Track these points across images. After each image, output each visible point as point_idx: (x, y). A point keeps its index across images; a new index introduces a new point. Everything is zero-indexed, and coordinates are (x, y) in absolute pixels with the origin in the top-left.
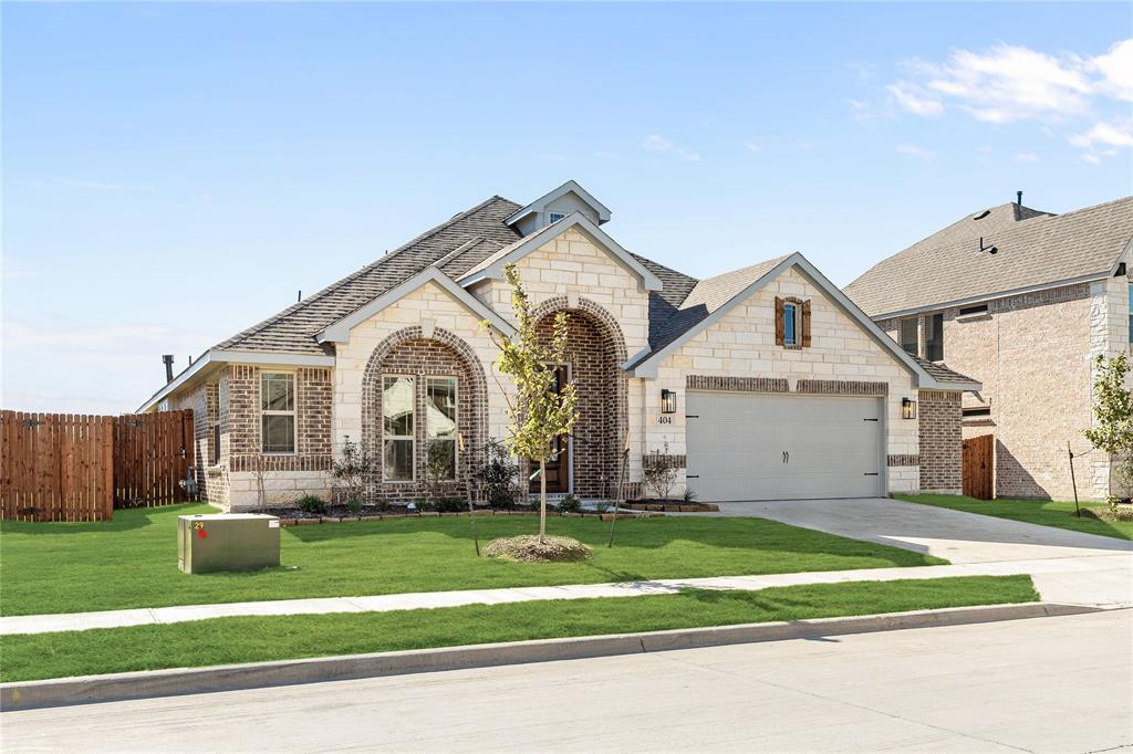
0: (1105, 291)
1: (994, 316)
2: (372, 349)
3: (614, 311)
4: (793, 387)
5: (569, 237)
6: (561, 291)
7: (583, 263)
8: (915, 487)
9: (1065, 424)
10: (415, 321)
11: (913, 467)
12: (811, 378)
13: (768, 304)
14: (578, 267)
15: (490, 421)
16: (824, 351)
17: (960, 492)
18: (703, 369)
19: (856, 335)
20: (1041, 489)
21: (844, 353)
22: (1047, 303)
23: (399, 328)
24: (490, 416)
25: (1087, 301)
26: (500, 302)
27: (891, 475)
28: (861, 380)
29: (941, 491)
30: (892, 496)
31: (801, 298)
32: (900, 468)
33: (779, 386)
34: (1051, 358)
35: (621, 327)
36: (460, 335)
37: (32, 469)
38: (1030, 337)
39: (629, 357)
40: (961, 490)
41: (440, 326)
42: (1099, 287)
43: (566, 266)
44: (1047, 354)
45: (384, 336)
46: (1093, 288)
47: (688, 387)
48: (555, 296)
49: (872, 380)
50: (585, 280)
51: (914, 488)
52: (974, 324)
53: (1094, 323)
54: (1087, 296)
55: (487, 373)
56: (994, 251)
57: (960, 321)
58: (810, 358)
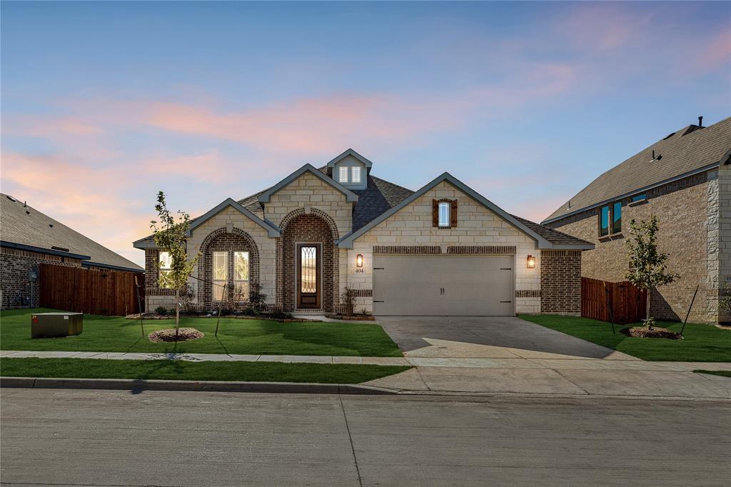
0: (717, 177)
1: (649, 201)
2: (203, 239)
3: (331, 214)
4: (444, 251)
5: (306, 177)
6: (301, 205)
7: (313, 190)
8: (538, 310)
9: (690, 270)
10: (224, 225)
11: (535, 298)
12: (457, 245)
13: (428, 203)
14: (311, 192)
15: (261, 272)
16: (466, 229)
17: (579, 315)
18: (383, 243)
19: (491, 218)
20: (675, 314)
21: (482, 229)
22: (681, 188)
23: (216, 228)
24: (261, 270)
25: (706, 185)
26: (268, 213)
27: (518, 303)
28: (495, 245)
29: (563, 314)
30: (517, 315)
31: (452, 199)
32: (525, 298)
33: (435, 251)
34: (683, 226)
35: (336, 222)
36: (245, 230)
37: (105, 294)
38: (670, 213)
39: (340, 238)
40: (580, 313)
41: (235, 226)
42: (713, 174)
43: (304, 192)
44: (680, 223)
45: (209, 233)
46: (710, 175)
47: (374, 252)
48: (298, 208)
49: (503, 245)
50: (314, 199)
51: (536, 311)
52: (638, 207)
53: (710, 199)
54: (705, 181)
55: (259, 249)
56: (659, 158)
57: (631, 206)
58: (458, 233)
